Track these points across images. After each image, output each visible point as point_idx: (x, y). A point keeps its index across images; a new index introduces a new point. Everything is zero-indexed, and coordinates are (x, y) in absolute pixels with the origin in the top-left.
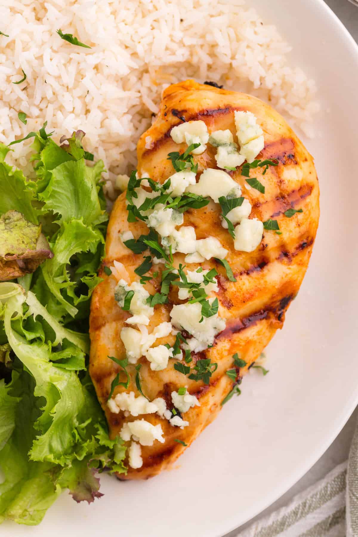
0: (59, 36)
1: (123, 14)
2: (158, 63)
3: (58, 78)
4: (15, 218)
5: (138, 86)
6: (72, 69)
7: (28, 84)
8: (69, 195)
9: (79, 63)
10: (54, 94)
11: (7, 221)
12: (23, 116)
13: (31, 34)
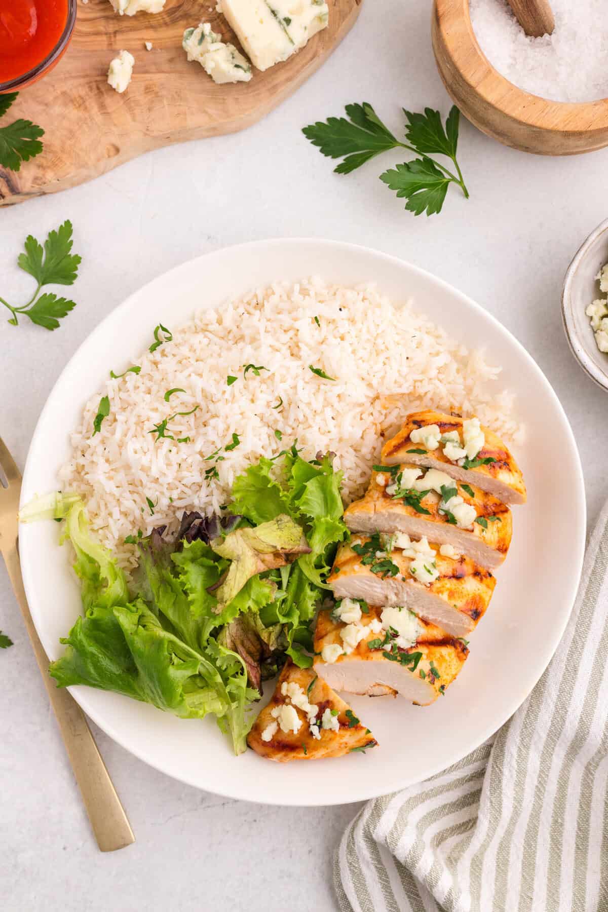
0: (310, 370)
1: (361, 353)
2: (388, 393)
3: (309, 404)
4: (286, 521)
5: (371, 410)
6: (321, 398)
7: (284, 408)
8: (320, 501)
9: (326, 392)
10: (304, 416)
11: (279, 522)
12: (278, 433)
13: (288, 368)
